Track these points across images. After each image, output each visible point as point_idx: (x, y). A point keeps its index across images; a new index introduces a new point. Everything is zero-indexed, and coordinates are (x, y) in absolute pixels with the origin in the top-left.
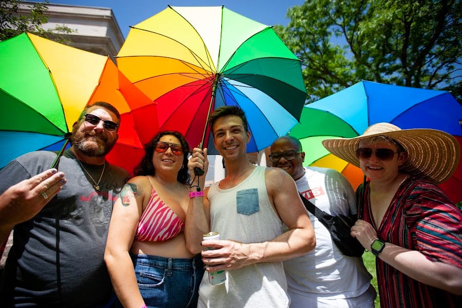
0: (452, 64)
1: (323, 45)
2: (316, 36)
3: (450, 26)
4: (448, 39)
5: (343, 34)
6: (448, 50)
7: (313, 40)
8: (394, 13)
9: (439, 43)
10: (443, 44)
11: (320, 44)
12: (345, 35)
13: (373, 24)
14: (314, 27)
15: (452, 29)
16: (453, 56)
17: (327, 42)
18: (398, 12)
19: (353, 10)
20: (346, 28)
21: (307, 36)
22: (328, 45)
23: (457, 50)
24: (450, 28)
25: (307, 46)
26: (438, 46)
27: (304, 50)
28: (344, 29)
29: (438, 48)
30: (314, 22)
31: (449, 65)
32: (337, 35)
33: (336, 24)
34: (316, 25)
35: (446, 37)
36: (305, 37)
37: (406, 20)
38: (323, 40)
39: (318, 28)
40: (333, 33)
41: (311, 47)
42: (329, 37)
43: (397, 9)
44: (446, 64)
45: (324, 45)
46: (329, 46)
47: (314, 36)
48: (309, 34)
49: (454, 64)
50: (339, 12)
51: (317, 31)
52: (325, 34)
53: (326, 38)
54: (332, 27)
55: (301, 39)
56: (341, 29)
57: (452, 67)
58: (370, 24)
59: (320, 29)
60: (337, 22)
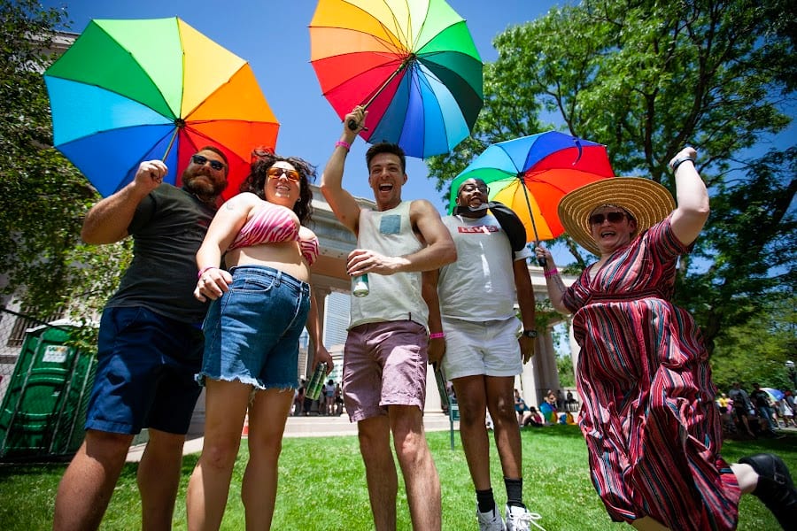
0: (726, 162)
1: (528, 122)
2: (517, 109)
3: (717, 105)
4: (717, 124)
5: (558, 108)
6: (718, 140)
7: (514, 115)
8: (623, 81)
9: (703, 128)
10: (710, 130)
11: (524, 121)
12: (562, 109)
13: (595, 95)
14: (515, 96)
15: (721, 108)
16: (725, 149)
17: (535, 118)
18: (629, 80)
19: (573, 72)
20: (563, 100)
21: (504, 108)
22: (535, 124)
23: (731, 140)
24: (719, 107)
25: (504, 124)
26: (703, 133)
27: (499, 129)
28: (559, 101)
29: (705, 137)
30: (514, 87)
31: (721, 163)
32: (549, 109)
33: (548, 92)
34: (517, 92)
35: (713, 121)
36: (501, 108)
37: (647, 92)
38: (529, 115)
39: (520, 96)
40: (543, 106)
41: (510, 125)
42: (537, 111)
43: (627, 75)
44: (717, 161)
45: (530, 123)
46: (538, 125)
47: (514, 108)
48: (507, 104)
49: (728, 161)
50: (550, 75)
51: (519, 101)
52: (531, 106)
53: (532, 112)
54: (542, 96)
55: (494, 112)
56: (555, 101)
57: (725, 166)
58: (590, 94)
59: (523, 98)
60: (549, 90)
